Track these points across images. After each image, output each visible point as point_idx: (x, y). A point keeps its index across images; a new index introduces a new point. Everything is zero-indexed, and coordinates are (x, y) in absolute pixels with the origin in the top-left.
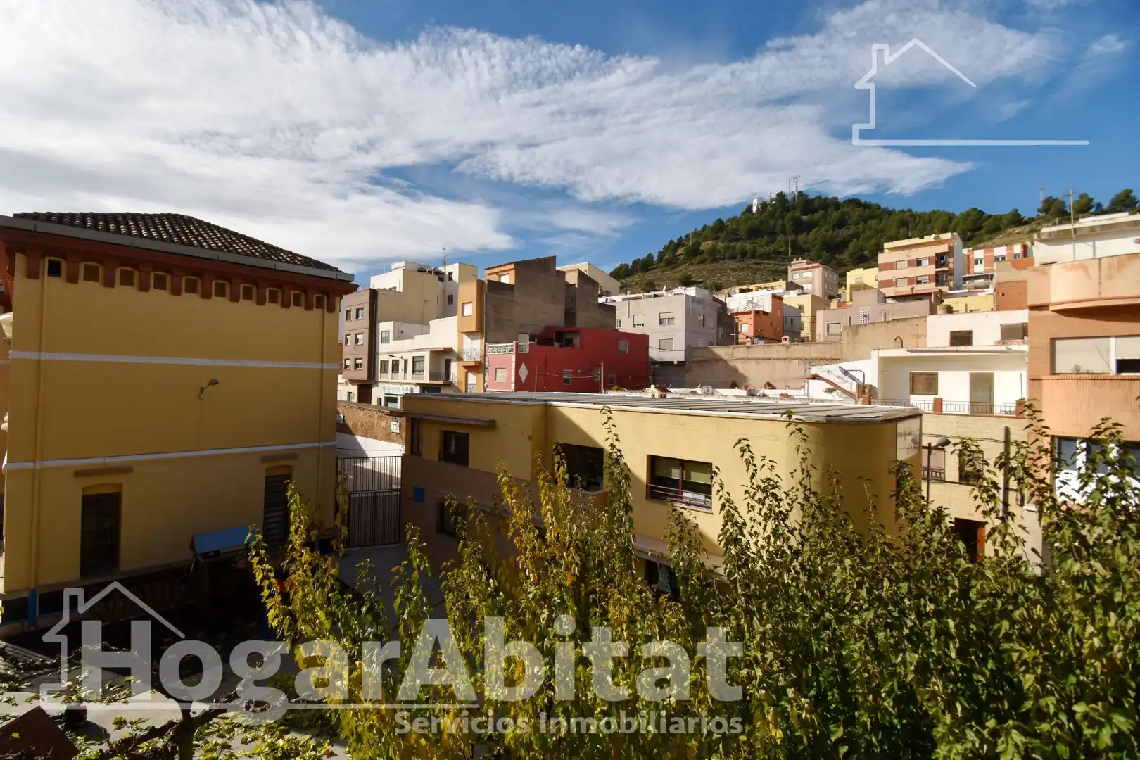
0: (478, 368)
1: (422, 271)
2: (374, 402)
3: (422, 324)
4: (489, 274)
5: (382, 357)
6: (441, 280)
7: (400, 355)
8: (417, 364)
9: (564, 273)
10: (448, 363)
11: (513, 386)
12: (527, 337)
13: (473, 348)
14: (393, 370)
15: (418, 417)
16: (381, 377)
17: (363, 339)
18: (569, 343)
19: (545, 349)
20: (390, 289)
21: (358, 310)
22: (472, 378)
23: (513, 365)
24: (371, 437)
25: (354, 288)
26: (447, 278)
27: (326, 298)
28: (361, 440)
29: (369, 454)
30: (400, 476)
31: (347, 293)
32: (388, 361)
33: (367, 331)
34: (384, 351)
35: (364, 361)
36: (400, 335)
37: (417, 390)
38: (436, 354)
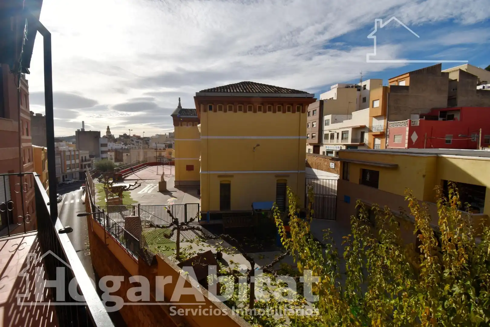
0: (382, 135)
1: (347, 87)
2: (321, 153)
3: (348, 114)
4: (390, 82)
5: (325, 132)
6: (359, 90)
7: (335, 131)
8: (344, 135)
9: (448, 73)
10: (362, 134)
11: (406, 146)
12: (418, 116)
13: (379, 125)
14: (331, 138)
15: (347, 161)
16: (324, 141)
17: (316, 125)
18: (451, 117)
19: (432, 123)
20: (330, 99)
21: (313, 111)
22: (378, 141)
23: (407, 133)
24: (320, 169)
25: (314, 100)
26: (362, 89)
27: (301, 107)
28: (315, 170)
29: (319, 177)
30: (336, 189)
31: (311, 103)
32: (328, 134)
33: (318, 121)
34: (327, 129)
35: (316, 135)
36: (335, 121)
37: (344, 148)
38: (355, 129)
